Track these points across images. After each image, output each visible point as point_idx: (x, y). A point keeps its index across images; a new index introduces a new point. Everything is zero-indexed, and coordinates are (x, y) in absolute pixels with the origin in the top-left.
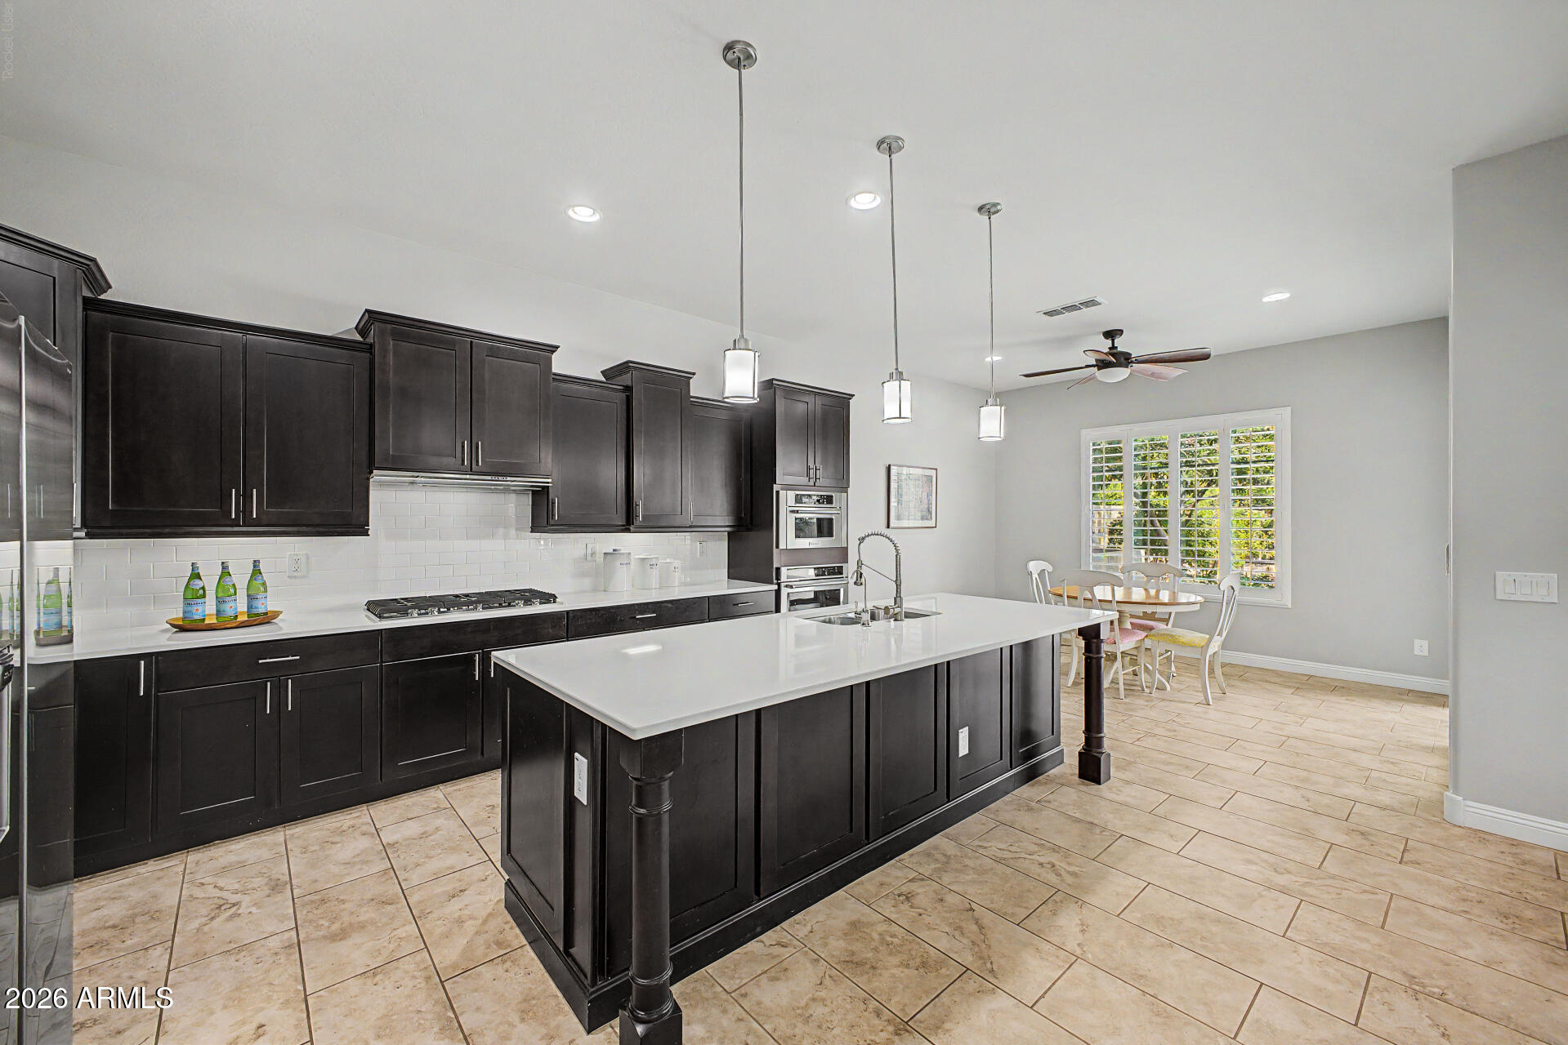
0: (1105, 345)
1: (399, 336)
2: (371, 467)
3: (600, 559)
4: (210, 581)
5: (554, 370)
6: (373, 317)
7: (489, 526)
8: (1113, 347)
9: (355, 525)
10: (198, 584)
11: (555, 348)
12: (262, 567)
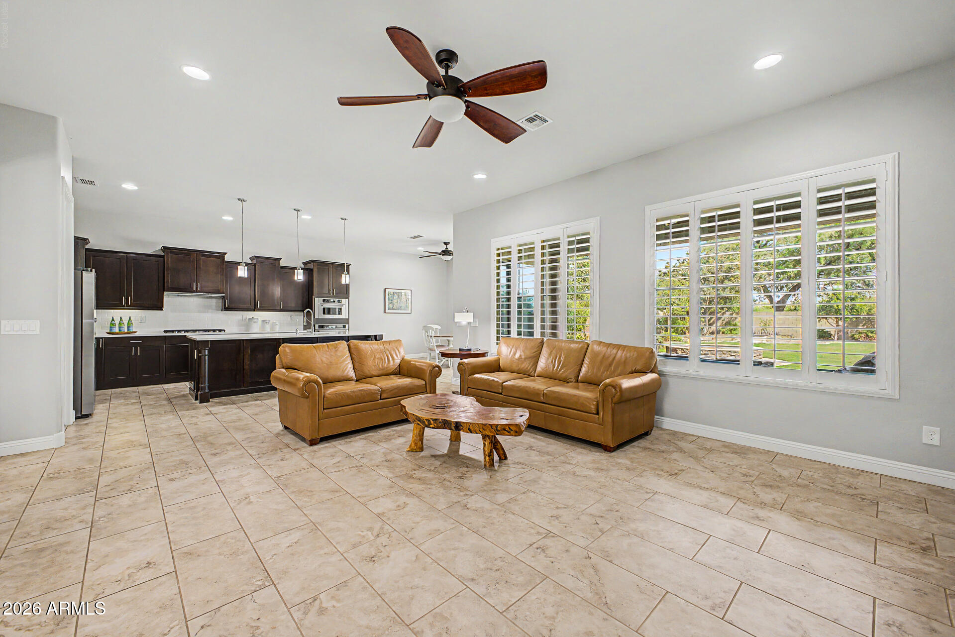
0: (444, 247)
1: (172, 253)
2: (164, 291)
3: (247, 320)
4: (117, 322)
5: (225, 260)
6: (165, 249)
7: (207, 308)
8: (447, 248)
9: (160, 308)
10: (113, 322)
11: (225, 254)
12: (132, 318)
